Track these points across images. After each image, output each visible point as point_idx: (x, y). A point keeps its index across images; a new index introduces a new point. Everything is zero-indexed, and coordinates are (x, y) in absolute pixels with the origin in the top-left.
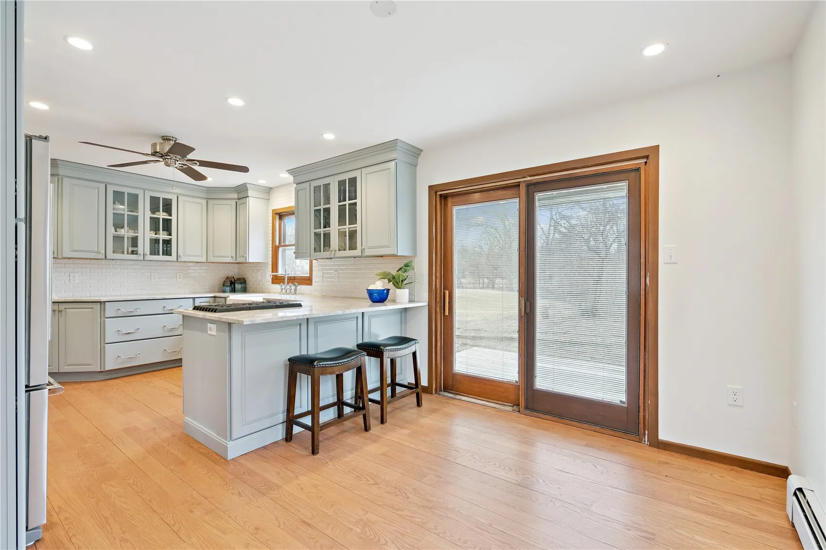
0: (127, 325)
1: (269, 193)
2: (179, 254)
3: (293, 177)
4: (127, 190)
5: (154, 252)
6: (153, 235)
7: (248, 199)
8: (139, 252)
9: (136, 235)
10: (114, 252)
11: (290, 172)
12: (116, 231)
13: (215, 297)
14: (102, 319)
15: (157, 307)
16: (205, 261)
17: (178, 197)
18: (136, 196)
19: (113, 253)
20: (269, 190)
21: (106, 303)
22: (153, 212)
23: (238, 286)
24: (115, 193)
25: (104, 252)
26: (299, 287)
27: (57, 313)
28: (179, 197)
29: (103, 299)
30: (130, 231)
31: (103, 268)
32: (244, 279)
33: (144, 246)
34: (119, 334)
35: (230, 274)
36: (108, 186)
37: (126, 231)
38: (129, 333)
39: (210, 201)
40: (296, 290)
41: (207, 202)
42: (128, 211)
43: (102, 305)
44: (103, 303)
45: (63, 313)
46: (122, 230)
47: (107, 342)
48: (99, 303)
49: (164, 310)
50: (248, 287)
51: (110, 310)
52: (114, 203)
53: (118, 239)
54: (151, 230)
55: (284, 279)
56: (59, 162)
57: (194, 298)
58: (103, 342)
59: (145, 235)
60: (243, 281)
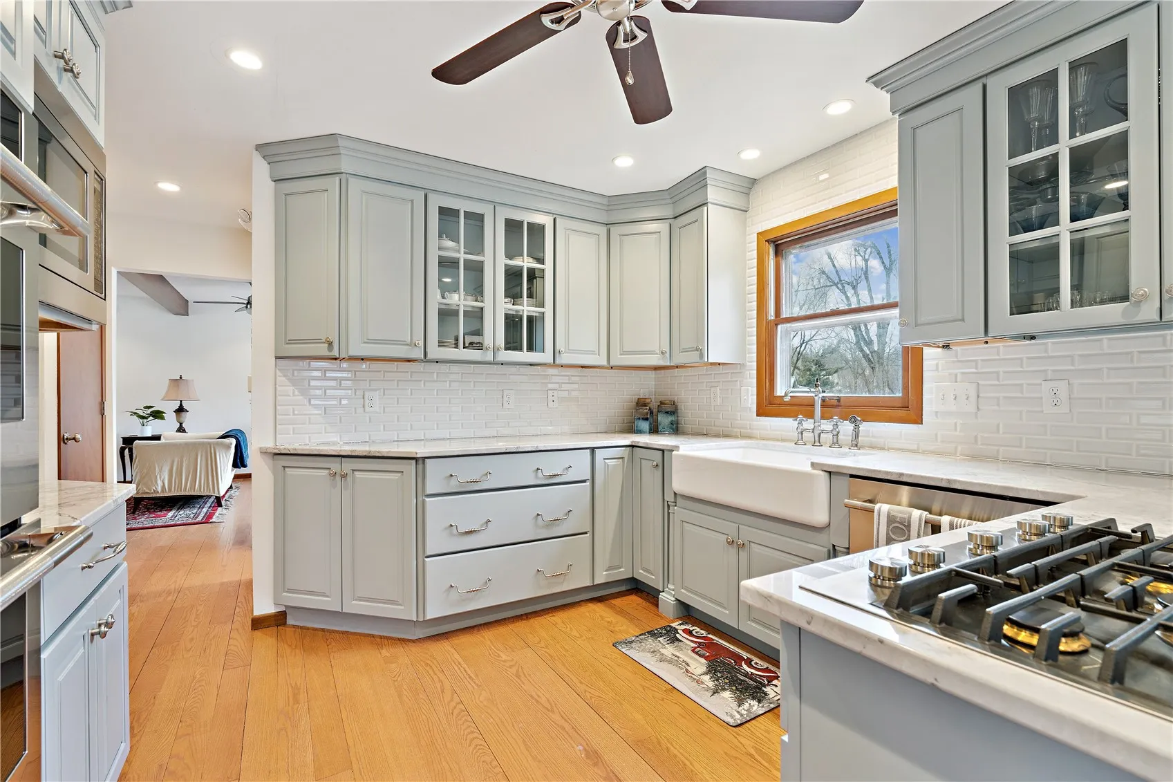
0: (468, 511)
1: (748, 194)
2: (558, 348)
3: (888, 95)
4: (463, 206)
5: (512, 343)
6: (510, 307)
7: (706, 208)
8: (486, 344)
9: (480, 304)
10: (441, 344)
11: (877, 80)
12: (443, 297)
13: (633, 446)
14: (420, 499)
15: (522, 471)
16: (604, 363)
17: (554, 219)
18: (480, 218)
19: (439, 346)
20: (749, 186)
21: (427, 460)
22: (509, 256)
23: (664, 420)
24: (443, 211)
25: (421, 343)
26: (865, 427)
27: (338, 478)
28: (558, 221)
29: (421, 451)
30: (470, 298)
31: (421, 381)
32: (674, 404)
33: (494, 331)
34: (452, 535)
35: (643, 393)
36: (430, 196)
37: (462, 298)
38: (471, 532)
39: (613, 229)
40: (856, 434)
41: (609, 231)
42: (465, 253)
43: (420, 466)
44: (420, 462)
45: (349, 479)
46: (456, 296)
47: (428, 553)
48: (414, 461)
49: (537, 477)
50: (682, 419)
51: (435, 478)
52: (440, 236)
53: (447, 314)
54: (506, 297)
55: (813, 405)
56: (341, 142)
57: (593, 449)
58: (422, 554)
59: (497, 306)
60: (671, 409)
